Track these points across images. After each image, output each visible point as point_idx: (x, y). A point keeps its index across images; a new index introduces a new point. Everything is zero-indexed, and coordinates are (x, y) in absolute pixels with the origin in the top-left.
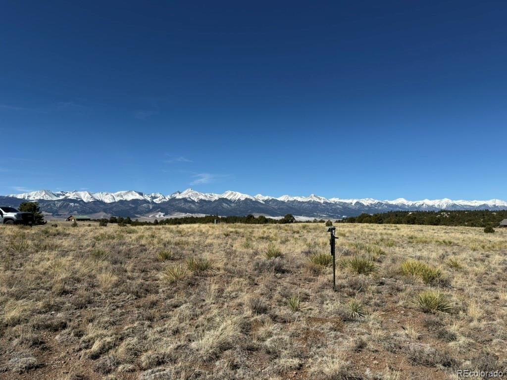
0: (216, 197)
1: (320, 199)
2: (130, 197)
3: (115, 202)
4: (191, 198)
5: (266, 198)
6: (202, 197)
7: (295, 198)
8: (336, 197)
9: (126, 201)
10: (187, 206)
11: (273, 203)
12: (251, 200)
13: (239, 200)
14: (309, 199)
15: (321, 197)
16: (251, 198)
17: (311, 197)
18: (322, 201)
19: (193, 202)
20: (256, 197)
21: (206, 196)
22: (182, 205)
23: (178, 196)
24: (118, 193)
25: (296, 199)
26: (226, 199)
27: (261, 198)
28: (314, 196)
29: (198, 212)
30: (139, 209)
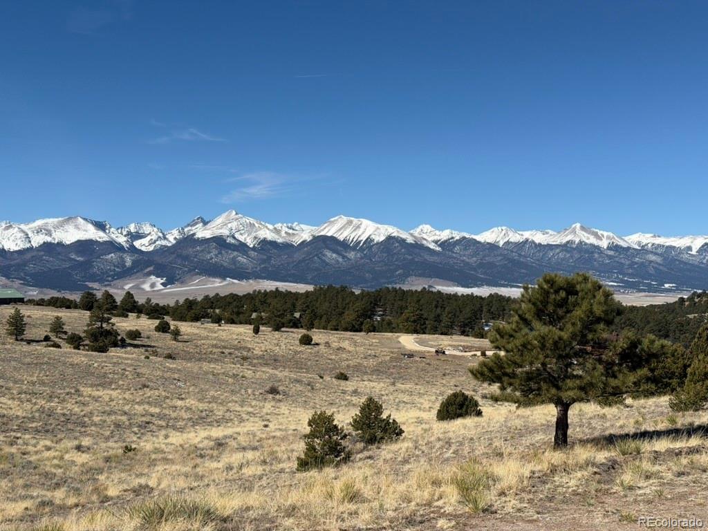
0: (305, 233)
1: (599, 238)
2: (70, 235)
3: (31, 249)
4: (237, 235)
5: (444, 235)
6: (267, 234)
7: (527, 235)
8: (644, 232)
9: (60, 244)
10: (225, 259)
11: (465, 249)
12: (404, 240)
13: (369, 240)
14: (569, 238)
15: (600, 232)
16: (404, 235)
17: (574, 232)
18: (604, 244)
19: (242, 247)
20: (416, 232)
21: (277, 231)
22: (212, 256)
23: (202, 233)
24: (39, 223)
25: (531, 238)
26: (333, 238)
27: (430, 234)
28: (583, 228)
29: (257, 276)
30: (97, 267)
